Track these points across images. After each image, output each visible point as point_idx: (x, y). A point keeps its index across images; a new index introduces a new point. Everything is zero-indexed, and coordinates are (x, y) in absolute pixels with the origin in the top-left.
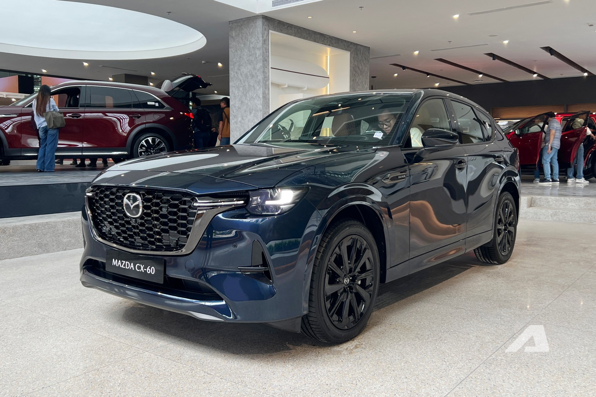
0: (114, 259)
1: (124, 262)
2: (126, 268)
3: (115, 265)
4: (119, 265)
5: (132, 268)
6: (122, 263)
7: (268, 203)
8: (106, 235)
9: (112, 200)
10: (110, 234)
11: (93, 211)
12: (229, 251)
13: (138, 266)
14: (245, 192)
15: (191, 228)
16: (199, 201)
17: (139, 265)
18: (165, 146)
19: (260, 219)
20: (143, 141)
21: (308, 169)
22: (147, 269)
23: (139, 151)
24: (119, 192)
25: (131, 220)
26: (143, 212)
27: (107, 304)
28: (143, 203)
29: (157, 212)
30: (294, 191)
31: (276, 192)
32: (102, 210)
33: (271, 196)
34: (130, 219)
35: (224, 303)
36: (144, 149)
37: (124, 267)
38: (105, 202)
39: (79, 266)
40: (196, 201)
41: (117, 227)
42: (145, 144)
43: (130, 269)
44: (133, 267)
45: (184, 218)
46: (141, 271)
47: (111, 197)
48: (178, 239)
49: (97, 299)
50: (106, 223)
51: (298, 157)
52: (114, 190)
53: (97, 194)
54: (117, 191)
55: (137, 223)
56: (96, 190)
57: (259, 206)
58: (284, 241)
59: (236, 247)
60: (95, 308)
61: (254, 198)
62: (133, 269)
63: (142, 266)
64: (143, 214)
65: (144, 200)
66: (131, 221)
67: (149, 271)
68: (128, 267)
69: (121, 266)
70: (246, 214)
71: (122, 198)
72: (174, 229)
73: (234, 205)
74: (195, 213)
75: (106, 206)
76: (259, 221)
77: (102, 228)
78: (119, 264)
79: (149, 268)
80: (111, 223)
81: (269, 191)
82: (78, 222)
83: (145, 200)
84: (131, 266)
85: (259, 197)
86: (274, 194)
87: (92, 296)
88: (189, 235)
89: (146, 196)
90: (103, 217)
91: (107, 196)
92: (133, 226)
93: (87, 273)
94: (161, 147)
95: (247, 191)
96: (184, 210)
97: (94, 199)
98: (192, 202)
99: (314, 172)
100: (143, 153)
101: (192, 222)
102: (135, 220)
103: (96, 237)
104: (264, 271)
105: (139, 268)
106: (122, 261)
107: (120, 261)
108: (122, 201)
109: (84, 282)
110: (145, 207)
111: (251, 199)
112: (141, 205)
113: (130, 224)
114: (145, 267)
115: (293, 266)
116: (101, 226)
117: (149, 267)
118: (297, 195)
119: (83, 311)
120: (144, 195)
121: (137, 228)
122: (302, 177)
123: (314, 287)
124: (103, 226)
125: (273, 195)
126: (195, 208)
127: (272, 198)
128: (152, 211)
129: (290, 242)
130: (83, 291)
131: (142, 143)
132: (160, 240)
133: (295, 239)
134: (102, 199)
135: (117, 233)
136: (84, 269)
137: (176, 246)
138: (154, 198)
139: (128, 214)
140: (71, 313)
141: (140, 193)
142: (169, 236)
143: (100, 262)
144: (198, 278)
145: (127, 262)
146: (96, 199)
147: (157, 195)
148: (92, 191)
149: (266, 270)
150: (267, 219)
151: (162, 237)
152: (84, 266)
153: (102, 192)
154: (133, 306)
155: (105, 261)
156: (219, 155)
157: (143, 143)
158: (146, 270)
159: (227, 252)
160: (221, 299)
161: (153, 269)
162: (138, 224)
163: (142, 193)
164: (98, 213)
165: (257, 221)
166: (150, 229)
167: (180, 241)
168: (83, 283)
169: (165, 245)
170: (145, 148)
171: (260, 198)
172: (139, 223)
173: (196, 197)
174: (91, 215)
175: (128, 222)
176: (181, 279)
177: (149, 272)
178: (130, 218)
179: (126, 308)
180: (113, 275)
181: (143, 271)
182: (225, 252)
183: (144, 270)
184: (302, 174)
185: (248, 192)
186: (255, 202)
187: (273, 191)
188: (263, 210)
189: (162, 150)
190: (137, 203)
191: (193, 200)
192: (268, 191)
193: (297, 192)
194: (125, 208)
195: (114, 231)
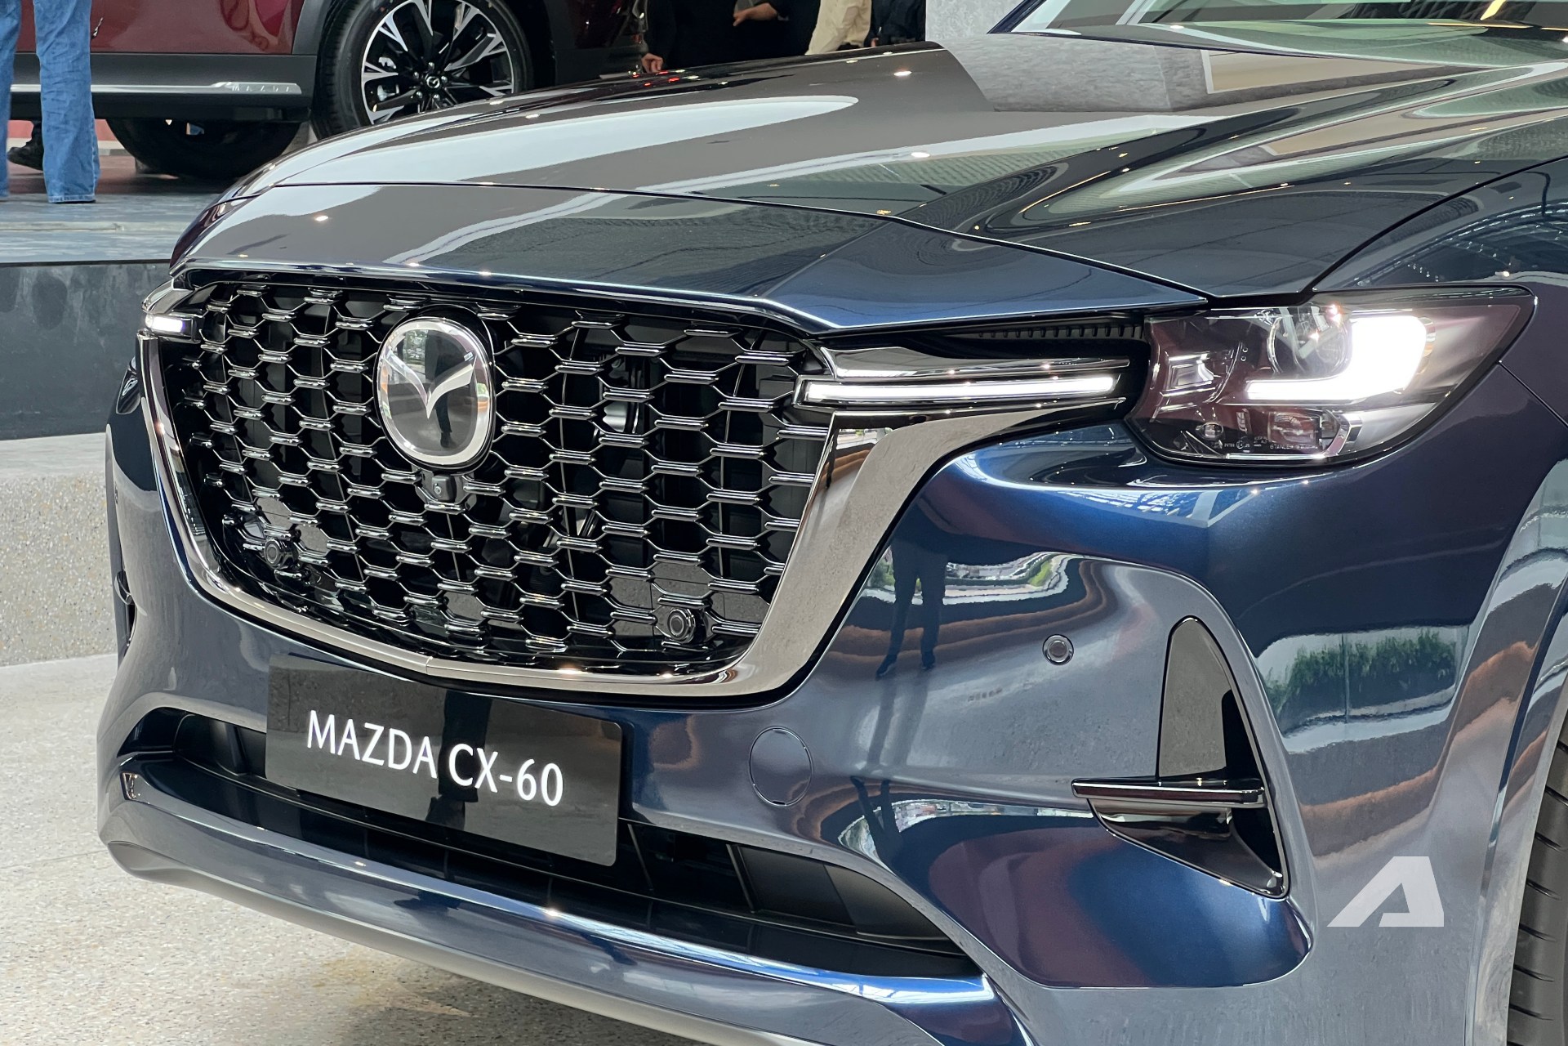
0: (313, 715)
1: (380, 729)
2: (392, 765)
3: (321, 742)
4: (348, 747)
5: (424, 765)
6: (364, 737)
7: (1260, 390)
8: (266, 573)
9: (304, 360)
10: (292, 564)
11: (187, 423)
12: (1004, 694)
13: (462, 755)
14: (1121, 325)
15: (789, 536)
16: (840, 372)
17: (470, 750)
18: (505, 49)
19: (1207, 494)
20: (388, 19)
21: (1501, 189)
22: (515, 778)
23: (366, 77)
24: (347, 313)
25: (419, 484)
26: (498, 432)
27: (240, 984)
28: (497, 380)
29: (579, 435)
30: (1433, 322)
31: (1313, 325)
32: (243, 420)
33: (1282, 348)
34: (417, 474)
35: (984, 993)
36: (386, 68)
37: (380, 762)
38: (263, 372)
39: (93, 754)
40: (823, 371)
41: (331, 524)
42: (398, 38)
43: (415, 771)
44: (430, 760)
45: (744, 473)
46: (478, 785)
47: (303, 340)
48: (703, 600)
49: (179, 958)
50: (264, 493)
51: (1420, 112)
52: (320, 302)
53: (209, 325)
54: (340, 305)
55: (460, 499)
56: (208, 301)
57: (1207, 409)
58: (1355, 639)
59: (1068, 659)
60: (174, 1006)
61: (1177, 360)
62: (433, 774)
63: (488, 757)
64: (495, 447)
65: (500, 360)
66: (418, 489)
67: (526, 785)
68: (399, 758)
69: (357, 756)
70: (1129, 455)
71: (367, 346)
72: (682, 537)
73: (1046, 399)
74: (817, 445)
75: (270, 398)
76: (1198, 504)
77: (242, 527)
78: (345, 740)
79: (530, 773)
80: (296, 499)
81: (1267, 317)
82: (27, 501)
83: (508, 362)
84: (420, 758)
85: (1204, 356)
86: (1300, 338)
87: (146, 941)
88: (774, 580)
89: (517, 336)
90: (250, 463)
91: (270, 335)
92: (436, 521)
93: (146, 791)
94: (485, 53)
95: (1137, 316)
96: (747, 427)
97: (194, 351)
98: (794, 380)
99: (1544, 203)
100: (381, 94)
101: (797, 503)
102: (444, 479)
103: (204, 578)
104: (1234, 811)
105: (469, 767)
106: (368, 725)
107: (350, 724)
108: (372, 368)
109: (126, 844)
110: (508, 405)
111: (1157, 368)
112: (484, 393)
113: (416, 505)
114: (509, 767)
115: (1420, 800)
116: (236, 514)
117: (531, 762)
118: (1454, 348)
119: (106, 1020)
120: (502, 333)
121: (461, 531)
122: (1467, 239)
123: (1541, 929)
124: (245, 513)
125: (1294, 343)
126: (819, 414)
127: (1288, 364)
128: (552, 429)
129: (1387, 652)
130: (90, 911)
131: (379, 28)
132: (594, 609)
133: (1425, 629)
134: (241, 352)
135: (333, 555)
136: (127, 768)
137: (693, 643)
138: (562, 346)
139: (407, 447)
140: (36, 1027)
141: (478, 320)
142: (651, 581)
143: (222, 727)
144: (818, 835)
145: (393, 732)
146: (209, 354)
147: (584, 332)
148: (182, 306)
149: (1247, 805)
150: (1255, 491)
151: (607, 586)
152: (124, 751)
153: (244, 309)
154: (399, 1004)
155: (254, 723)
156: (856, 100)
157: (385, 26)
158: (509, 779)
159: (988, 700)
160: (969, 970)
161: (552, 774)
162: (462, 504)
163: (487, 322)
164: (218, 437)
165: (1187, 506)
166: (533, 537)
167: (715, 614)
168: (121, 852)
169: (624, 641)
170: (390, 63)
171: (1208, 364)
172: (472, 502)
173: (823, 349)
174: (177, 448)
175: (406, 497)
176: (722, 844)
177: (526, 793)
178: (415, 468)
179: (355, 1012)
180: (303, 811)
181: (494, 789)
182: (978, 696)
183: (498, 782)
184: (1476, 216)
185: (1141, 323)
186: (1182, 383)
187: (1295, 321)
188: (1231, 437)
189: (486, 74)
190: (458, 379)
191: (804, 362)
192: (1263, 317)
193: (1457, 329)
194: (385, 406)
195: (316, 547)
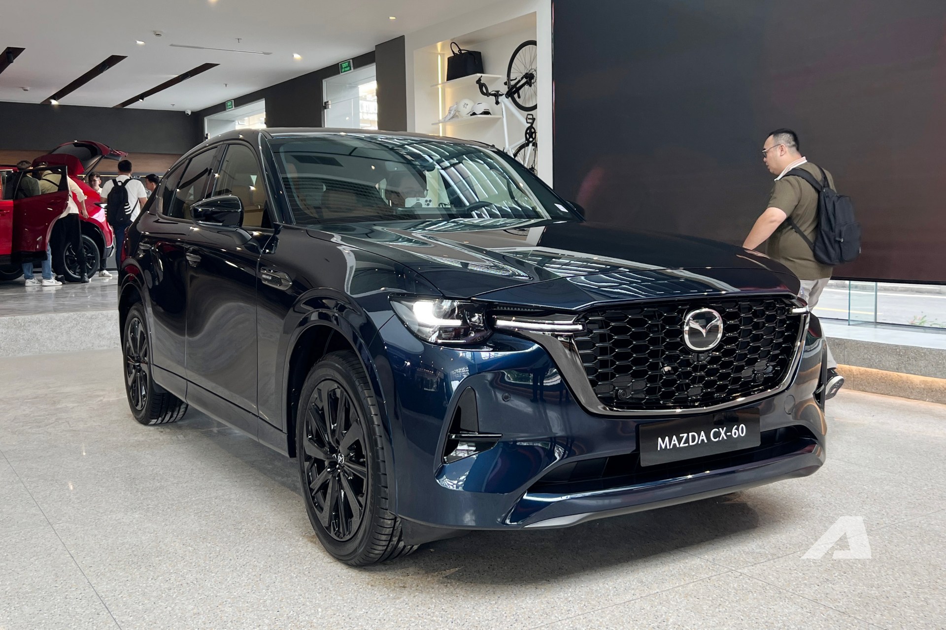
0: (660, 439)
1: (685, 435)
2: (691, 444)
3: (663, 447)
4: (675, 445)
5: (703, 440)
6: (680, 440)
13: (715, 432)
17: (717, 430)
22: (731, 433)
26: (725, 336)
28: (724, 322)
34: (692, 355)
37: (687, 445)
43: (699, 443)
44: (704, 438)
46: (720, 439)
62: (706, 441)
63: (723, 430)
64: (724, 340)
65: (725, 316)
67: (735, 433)
68: (693, 441)
69: (678, 446)
78: (673, 442)
79: (736, 429)
84: (701, 438)
89: (728, 309)
102: (703, 354)
105: (717, 435)
106: (681, 435)
107: (674, 437)
112: (721, 326)
114: (729, 430)
117: (736, 426)
128: (740, 333)
139: (692, 347)
145: (690, 434)
151: (742, 373)
158: (729, 434)
161: (742, 428)
163: (720, 306)
177: (735, 435)
181: (725, 438)
183: (727, 436)
